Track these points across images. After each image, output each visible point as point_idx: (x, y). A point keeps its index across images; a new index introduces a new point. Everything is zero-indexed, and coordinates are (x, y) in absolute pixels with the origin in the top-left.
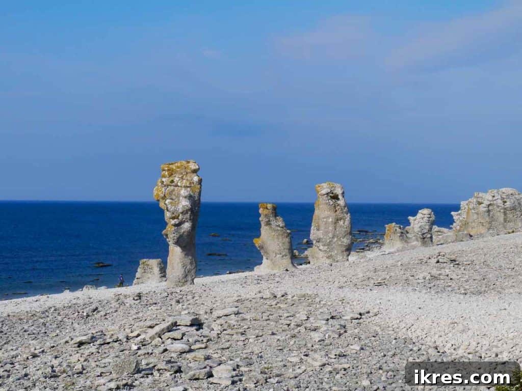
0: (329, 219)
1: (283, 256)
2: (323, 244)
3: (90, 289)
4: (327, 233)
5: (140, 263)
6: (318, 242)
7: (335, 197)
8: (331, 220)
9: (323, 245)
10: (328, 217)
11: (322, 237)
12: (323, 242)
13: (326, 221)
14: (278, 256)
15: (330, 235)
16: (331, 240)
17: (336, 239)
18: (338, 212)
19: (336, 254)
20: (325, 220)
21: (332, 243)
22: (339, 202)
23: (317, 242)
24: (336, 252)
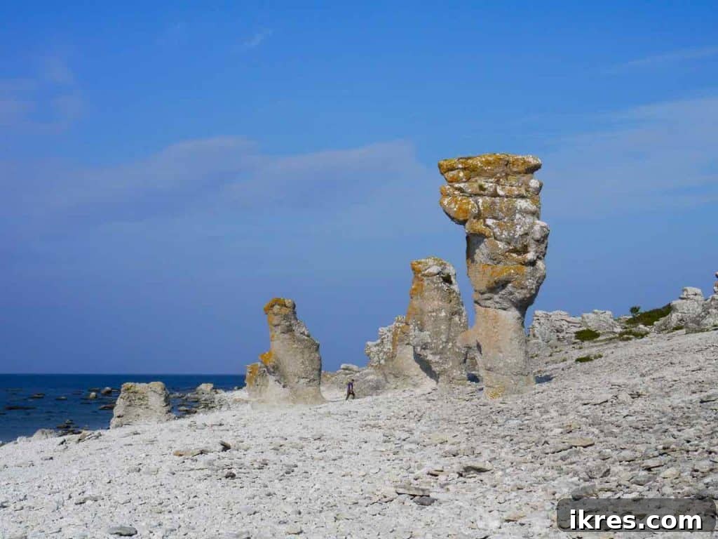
0: (440, 313)
1: (309, 381)
2: (431, 352)
3: (49, 436)
4: (437, 334)
5: (122, 389)
6: (424, 349)
7: (447, 280)
8: (443, 314)
9: (432, 354)
10: (439, 310)
11: (429, 341)
12: (431, 349)
13: (437, 316)
14: (302, 381)
15: (443, 338)
16: (444, 345)
17: (450, 344)
18: (453, 303)
19: (451, 367)
20: (434, 314)
21: (446, 351)
22: (452, 287)
23: (421, 349)
24: (451, 364)
